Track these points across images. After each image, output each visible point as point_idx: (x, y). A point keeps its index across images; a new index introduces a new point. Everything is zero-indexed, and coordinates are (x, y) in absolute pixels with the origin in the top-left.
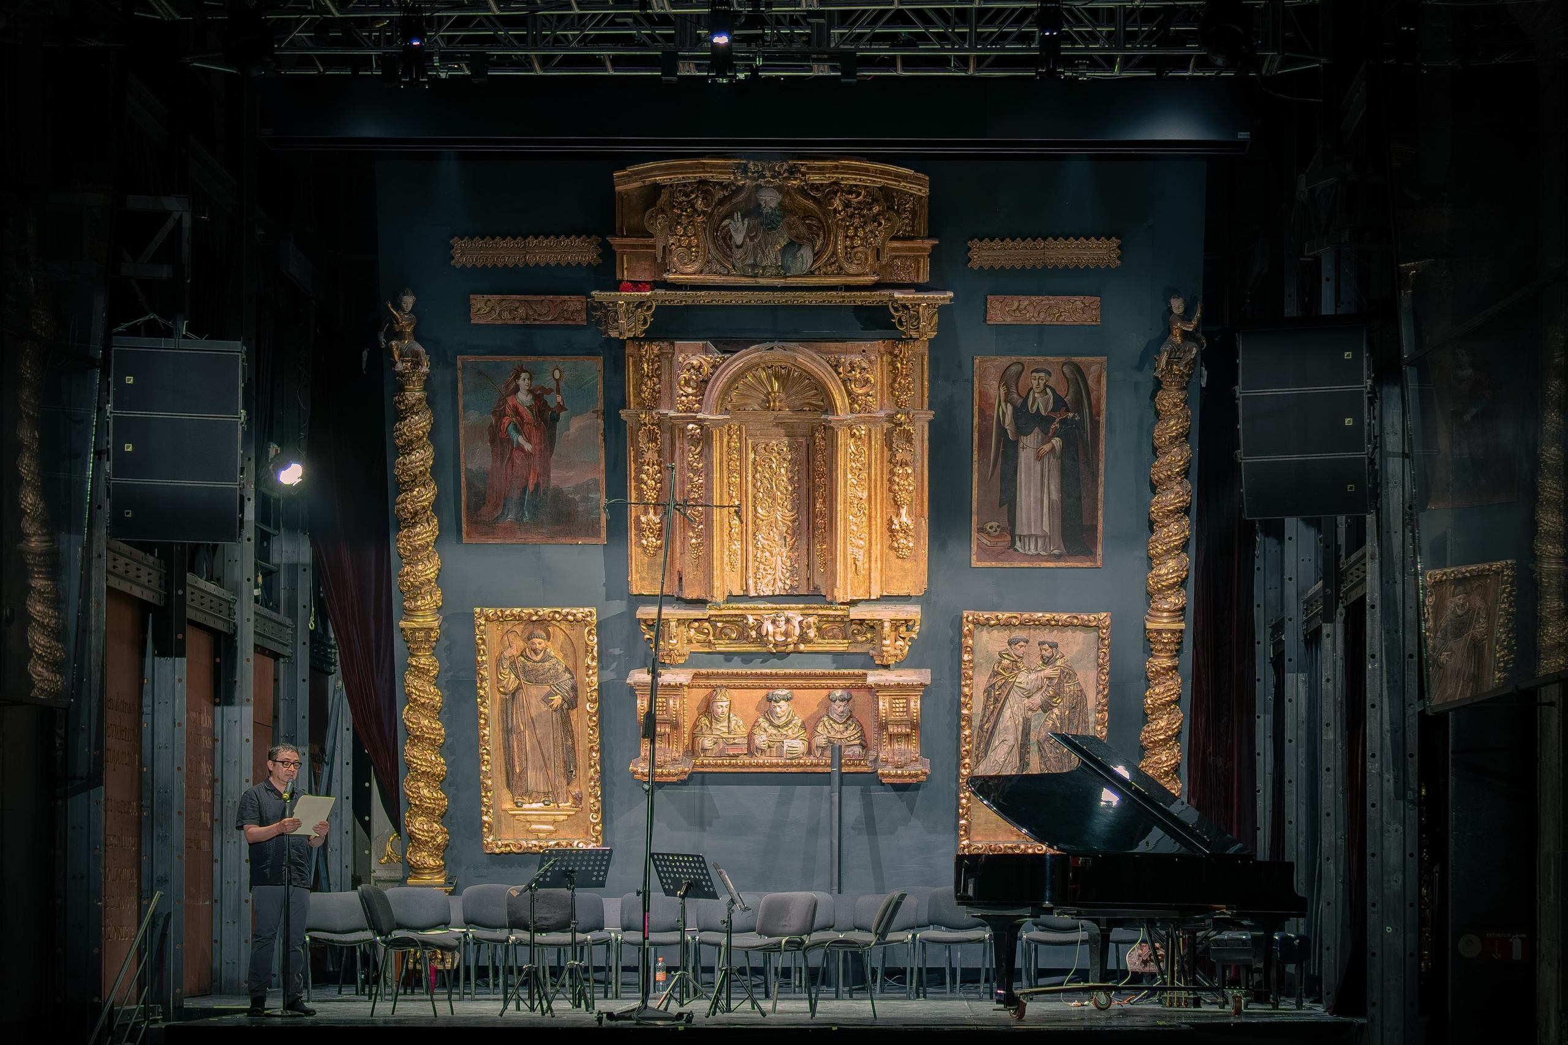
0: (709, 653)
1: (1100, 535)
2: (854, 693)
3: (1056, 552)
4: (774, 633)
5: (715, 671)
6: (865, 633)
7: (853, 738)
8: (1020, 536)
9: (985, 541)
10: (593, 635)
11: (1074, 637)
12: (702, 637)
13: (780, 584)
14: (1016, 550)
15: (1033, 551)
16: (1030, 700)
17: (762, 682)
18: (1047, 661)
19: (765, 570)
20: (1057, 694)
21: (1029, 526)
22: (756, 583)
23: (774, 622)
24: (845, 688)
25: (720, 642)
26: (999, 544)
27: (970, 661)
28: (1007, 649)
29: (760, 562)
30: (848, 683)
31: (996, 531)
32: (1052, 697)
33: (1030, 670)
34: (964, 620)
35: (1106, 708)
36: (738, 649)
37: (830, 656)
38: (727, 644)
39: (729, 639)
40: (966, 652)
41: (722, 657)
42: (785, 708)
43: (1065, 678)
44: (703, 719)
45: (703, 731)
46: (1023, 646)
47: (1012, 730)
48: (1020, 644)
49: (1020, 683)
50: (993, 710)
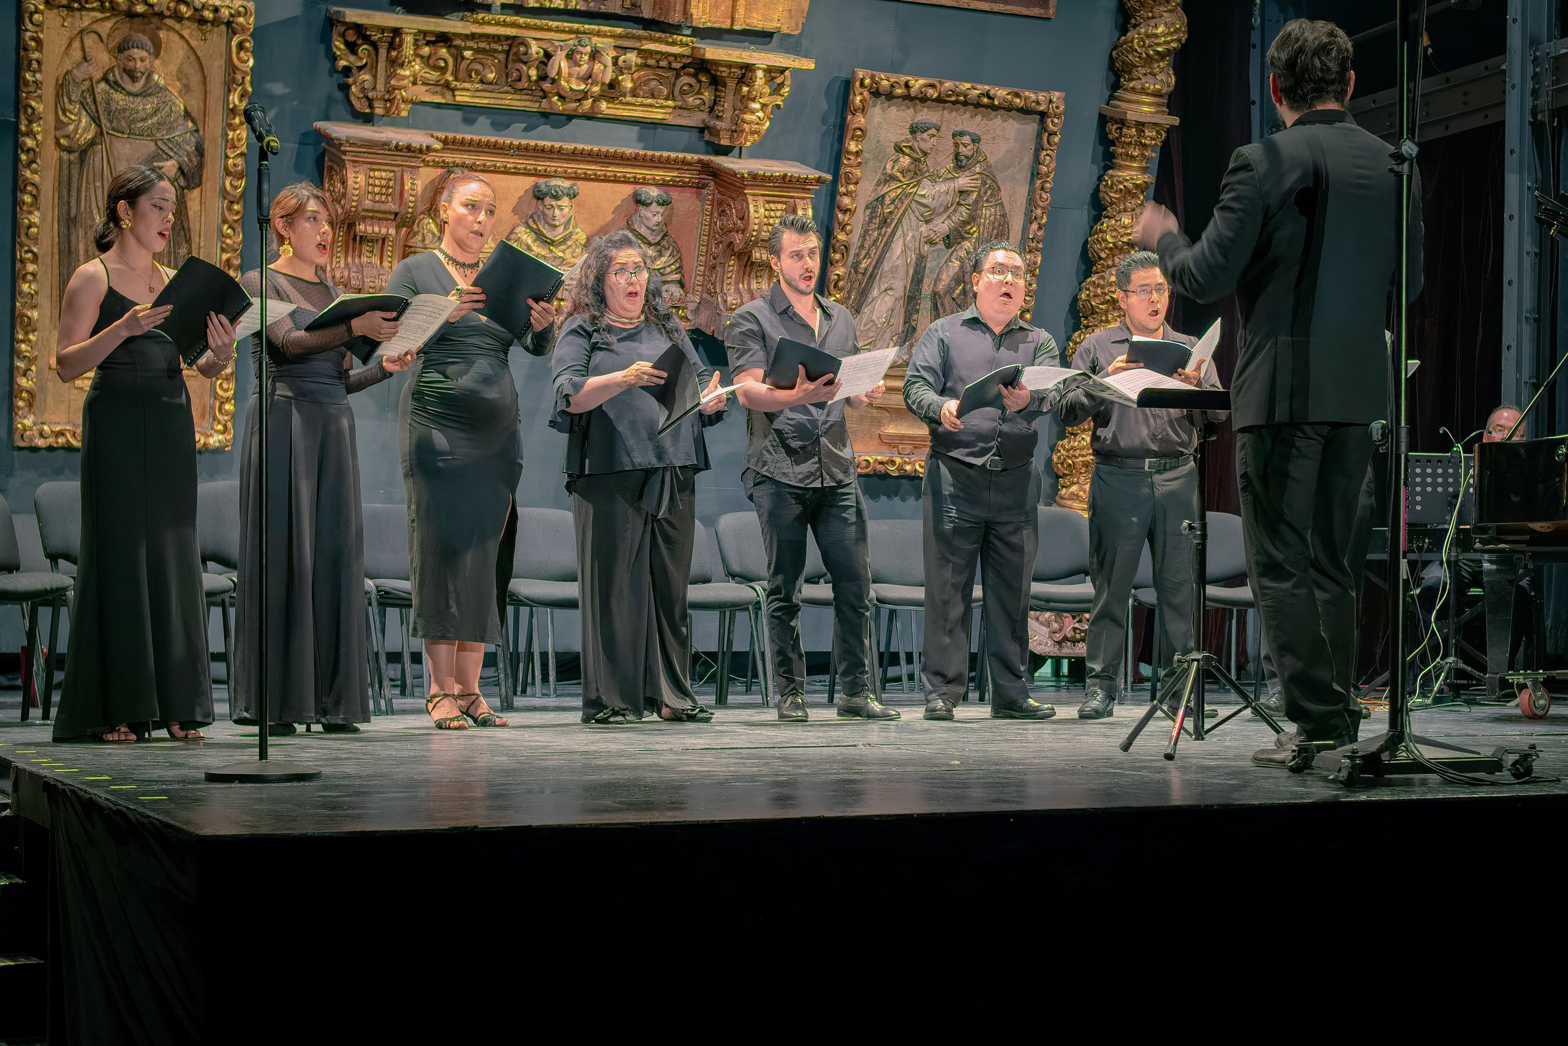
0: (438, 106)
2: (675, 194)
4: (570, 75)
5: (459, 136)
6: (699, 93)
7: (668, 270)
10: (247, 50)
11: (1003, 129)
12: (434, 75)
16: (931, 226)
17: (530, 164)
18: (960, 164)
20: (972, 219)
23: (570, 56)
24: (663, 184)
25: (467, 85)
27: (857, 154)
28: (907, 141)
30: (668, 175)
32: (965, 223)
33: (934, 178)
34: (858, 83)
35: (1040, 246)
36: (492, 101)
37: (636, 128)
38: (477, 90)
39: (482, 82)
40: (852, 139)
41: (458, 115)
42: (566, 210)
43: (985, 193)
44: (426, 221)
45: (427, 242)
46: (934, 136)
47: (902, 273)
48: (930, 132)
49: (923, 196)
50: (878, 239)
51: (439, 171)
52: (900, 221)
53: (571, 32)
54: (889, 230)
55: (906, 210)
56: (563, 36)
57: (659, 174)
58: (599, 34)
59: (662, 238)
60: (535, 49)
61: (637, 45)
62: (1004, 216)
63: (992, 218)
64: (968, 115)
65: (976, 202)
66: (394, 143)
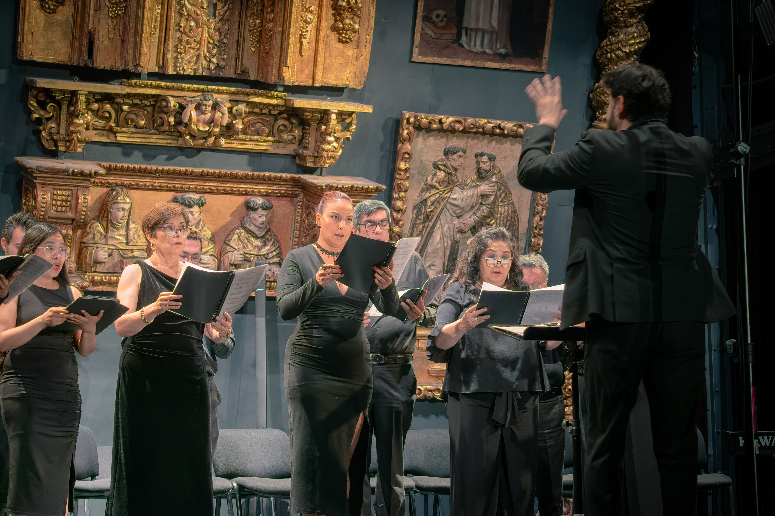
0: (105, 144)
1: (548, 36)
2: (275, 202)
3: (502, 51)
4: (198, 121)
5: (119, 165)
6: (291, 131)
7: (271, 255)
8: (467, 29)
9: (430, 32)
11: (512, 151)
12: (101, 123)
13: (205, 63)
14: (461, 45)
15: (478, 49)
16: (461, 220)
17: (170, 183)
18: (481, 176)
19: (188, 43)
20: (491, 214)
21: (477, 19)
22: (176, 58)
23: (198, 108)
24: (266, 195)
25: (125, 129)
26: (444, 37)
27: (406, 170)
28: (442, 160)
29: (184, 33)
30: (270, 189)
31: (442, 21)
32: (487, 217)
33: (463, 186)
34: (405, 122)
35: (542, 232)
36: (143, 140)
37: (246, 157)
38: (132, 133)
39: (136, 127)
40: (402, 160)
41: (119, 150)
42: (196, 215)
43: (500, 196)
44: (96, 224)
45: (96, 239)
46: (461, 156)
47: (441, 254)
48: (459, 154)
49: (455, 199)
50: (423, 230)
51: (105, 189)
52: (438, 217)
53: (198, 91)
54: (431, 224)
55: (442, 209)
56: (193, 94)
57: (263, 188)
58: (218, 92)
59: (266, 233)
60: (173, 103)
61: (246, 99)
62: (514, 212)
63: (506, 214)
64: (486, 141)
65: (494, 202)
66: (71, 170)
